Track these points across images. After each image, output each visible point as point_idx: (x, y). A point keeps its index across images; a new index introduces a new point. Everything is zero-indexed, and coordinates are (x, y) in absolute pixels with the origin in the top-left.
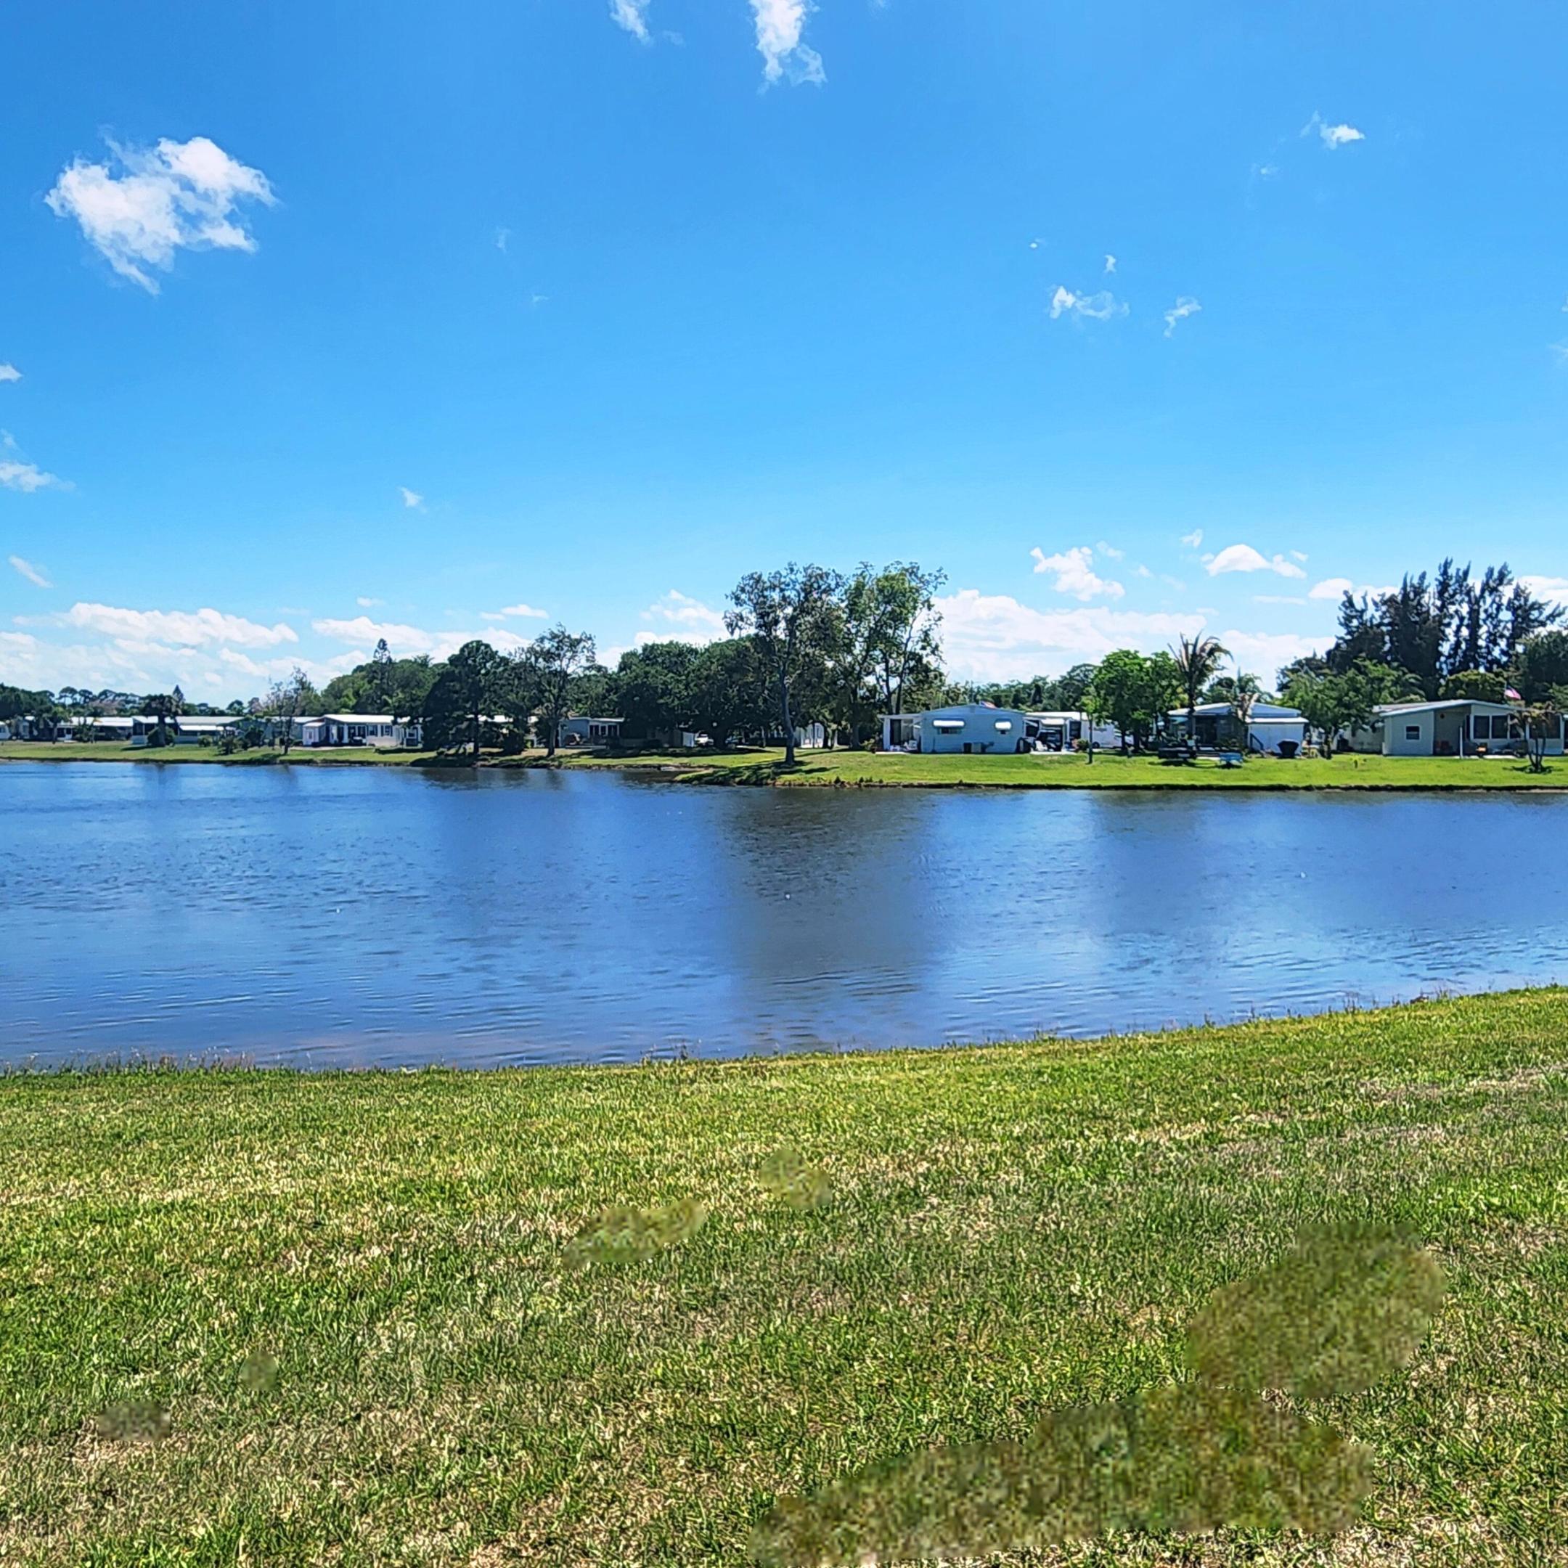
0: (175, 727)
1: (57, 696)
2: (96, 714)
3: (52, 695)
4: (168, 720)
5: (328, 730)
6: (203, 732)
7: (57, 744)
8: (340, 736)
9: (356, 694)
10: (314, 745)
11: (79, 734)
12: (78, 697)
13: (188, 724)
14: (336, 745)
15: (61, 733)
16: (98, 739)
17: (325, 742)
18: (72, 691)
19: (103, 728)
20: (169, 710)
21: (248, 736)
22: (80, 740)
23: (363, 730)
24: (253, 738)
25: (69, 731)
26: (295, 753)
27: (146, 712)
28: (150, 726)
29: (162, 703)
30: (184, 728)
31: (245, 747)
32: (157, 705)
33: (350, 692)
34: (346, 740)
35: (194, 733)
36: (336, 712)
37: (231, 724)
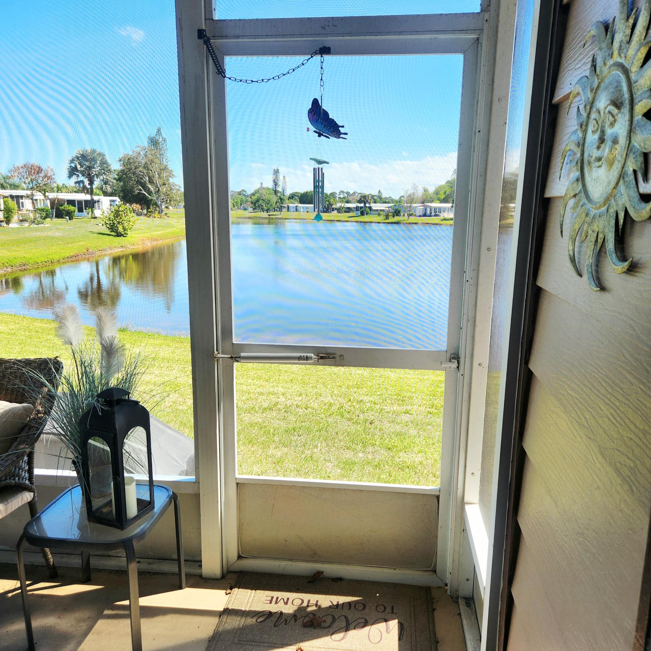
0: (370, 208)
1: (338, 194)
2: (348, 202)
3: (336, 194)
4: (367, 205)
5: (426, 209)
6: (381, 210)
7: (331, 214)
8: (431, 213)
9: (445, 193)
10: (420, 216)
11: (339, 210)
12: (345, 194)
13: (375, 206)
14: (429, 216)
15: (333, 210)
16: (345, 212)
17: (425, 215)
18: (343, 192)
19: (348, 208)
20: (367, 201)
21: (395, 212)
22: (339, 212)
23: (440, 210)
24: (397, 213)
25: (336, 209)
26: (412, 219)
27: (360, 201)
28: (361, 208)
29: (365, 199)
30: (374, 208)
31: (394, 216)
32: (363, 199)
33: (442, 192)
34: (433, 214)
35: (377, 210)
36: (432, 201)
37: (391, 207)
